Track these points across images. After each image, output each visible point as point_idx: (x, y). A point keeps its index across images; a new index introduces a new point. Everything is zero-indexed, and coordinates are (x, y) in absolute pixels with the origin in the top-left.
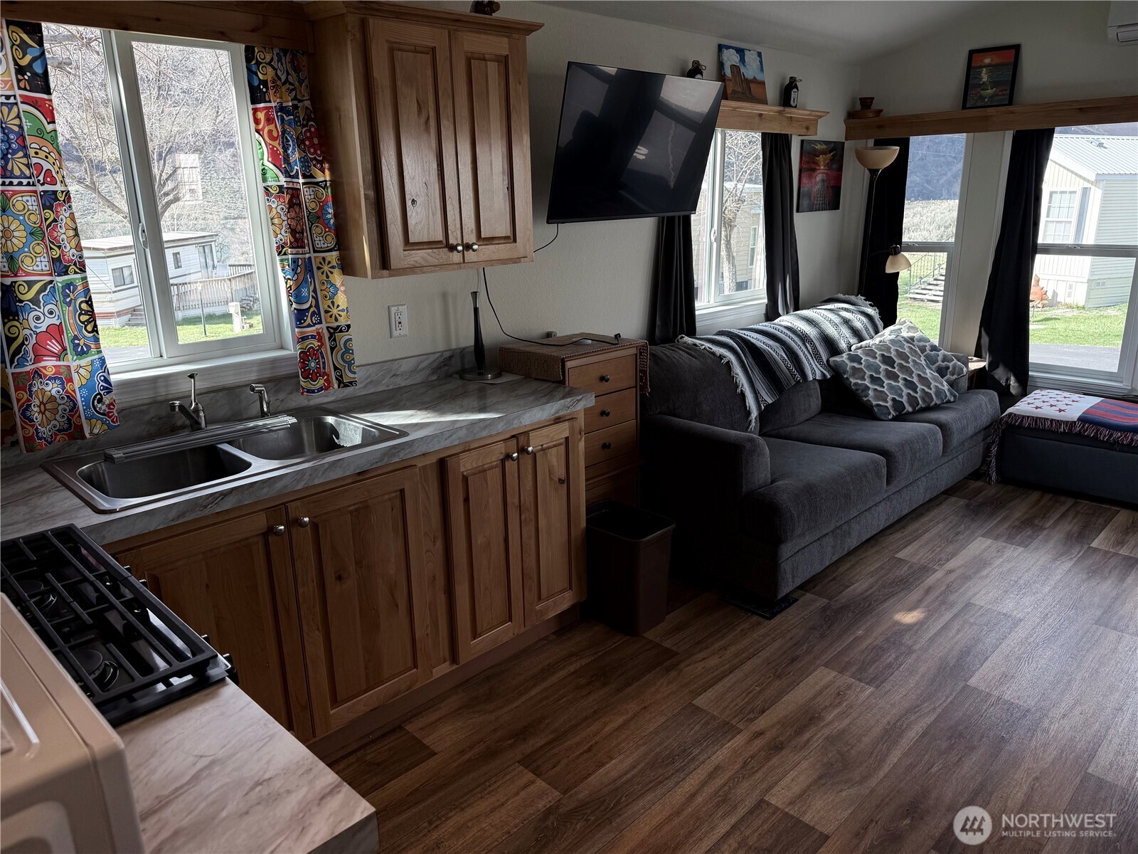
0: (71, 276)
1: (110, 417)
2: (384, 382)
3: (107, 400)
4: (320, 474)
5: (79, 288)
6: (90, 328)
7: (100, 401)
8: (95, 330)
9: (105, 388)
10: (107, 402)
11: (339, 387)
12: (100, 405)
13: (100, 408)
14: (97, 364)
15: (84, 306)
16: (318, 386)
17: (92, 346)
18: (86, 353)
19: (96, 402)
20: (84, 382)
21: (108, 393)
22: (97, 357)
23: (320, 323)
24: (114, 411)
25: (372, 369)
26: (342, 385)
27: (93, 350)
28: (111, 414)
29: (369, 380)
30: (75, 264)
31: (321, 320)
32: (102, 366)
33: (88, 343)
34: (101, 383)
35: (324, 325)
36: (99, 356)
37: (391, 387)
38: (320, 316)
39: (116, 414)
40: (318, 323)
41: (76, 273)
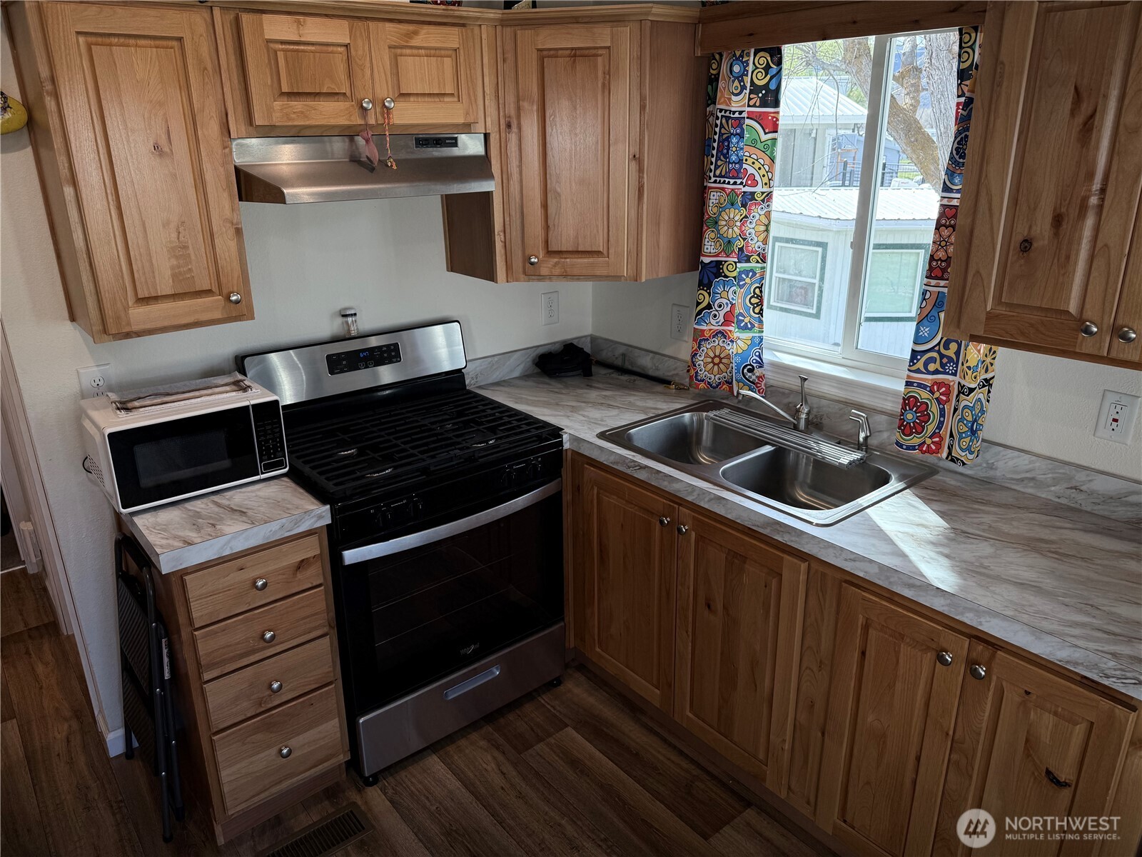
0: (753, 265)
1: (758, 387)
2: (1053, 488)
3: (758, 372)
4: (706, 499)
5: (757, 275)
6: (757, 310)
7: (751, 371)
8: (761, 313)
9: (757, 362)
10: (757, 374)
11: (947, 458)
12: (749, 374)
13: (750, 377)
14: (757, 341)
15: (757, 290)
16: (909, 443)
17: (756, 325)
18: (750, 329)
19: (745, 371)
20: (740, 351)
21: (760, 367)
22: (757, 335)
23: (955, 374)
24: (763, 384)
25: (1039, 464)
26: (950, 458)
27: (756, 329)
28: (758, 385)
29: (1028, 475)
30: (759, 255)
31: (956, 371)
32: (759, 344)
33: (752, 321)
34: (755, 357)
35: (957, 379)
36: (760, 335)
37: (1063, 501)
38: (957, 367)
39: (763, 387)
40: (952, 374)
41: (758, 262)
